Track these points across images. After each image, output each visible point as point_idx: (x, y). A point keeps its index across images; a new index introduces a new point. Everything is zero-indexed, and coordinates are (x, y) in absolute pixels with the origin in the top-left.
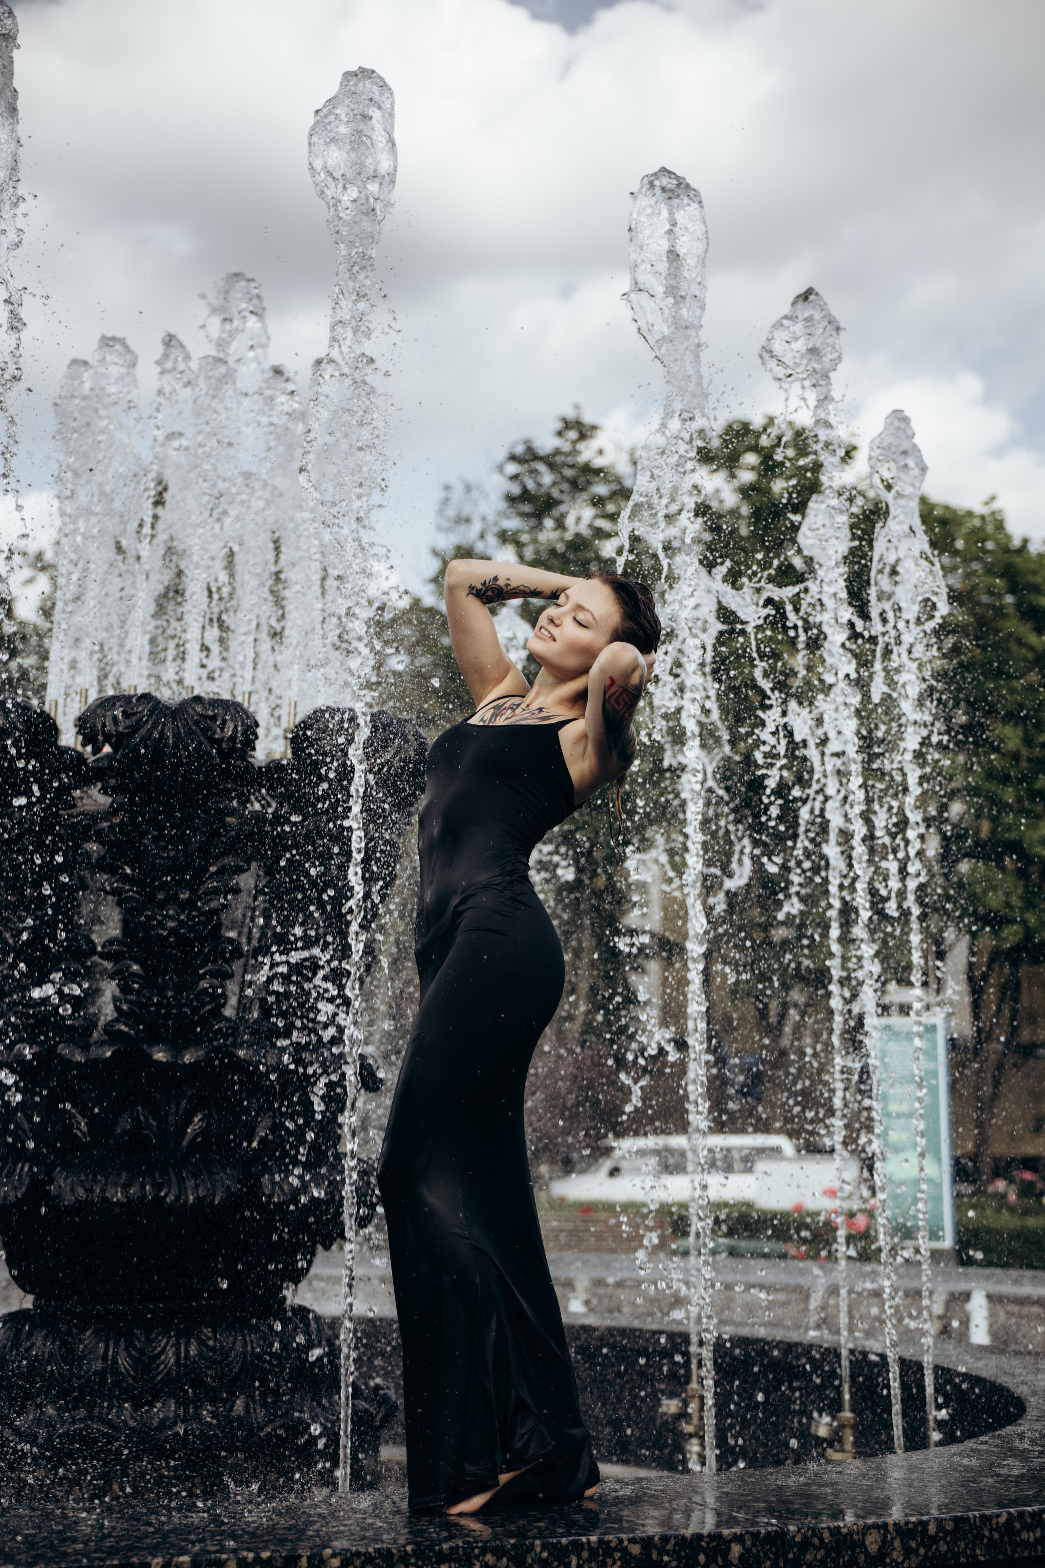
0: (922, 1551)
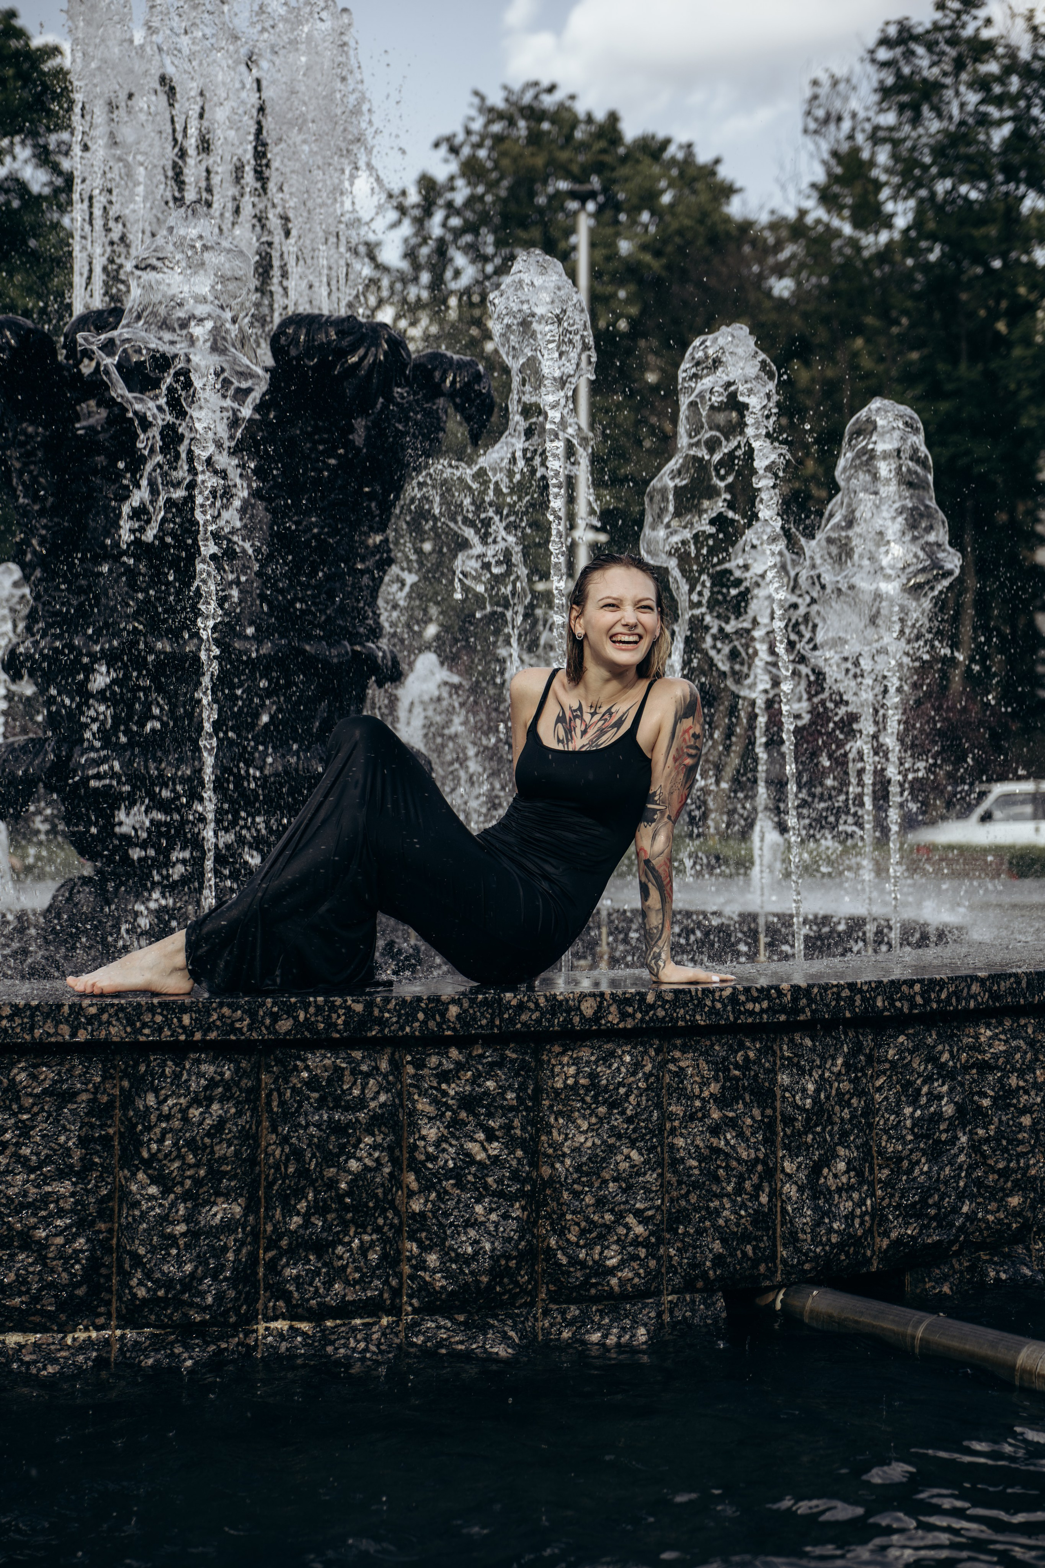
0: (638, 1016)
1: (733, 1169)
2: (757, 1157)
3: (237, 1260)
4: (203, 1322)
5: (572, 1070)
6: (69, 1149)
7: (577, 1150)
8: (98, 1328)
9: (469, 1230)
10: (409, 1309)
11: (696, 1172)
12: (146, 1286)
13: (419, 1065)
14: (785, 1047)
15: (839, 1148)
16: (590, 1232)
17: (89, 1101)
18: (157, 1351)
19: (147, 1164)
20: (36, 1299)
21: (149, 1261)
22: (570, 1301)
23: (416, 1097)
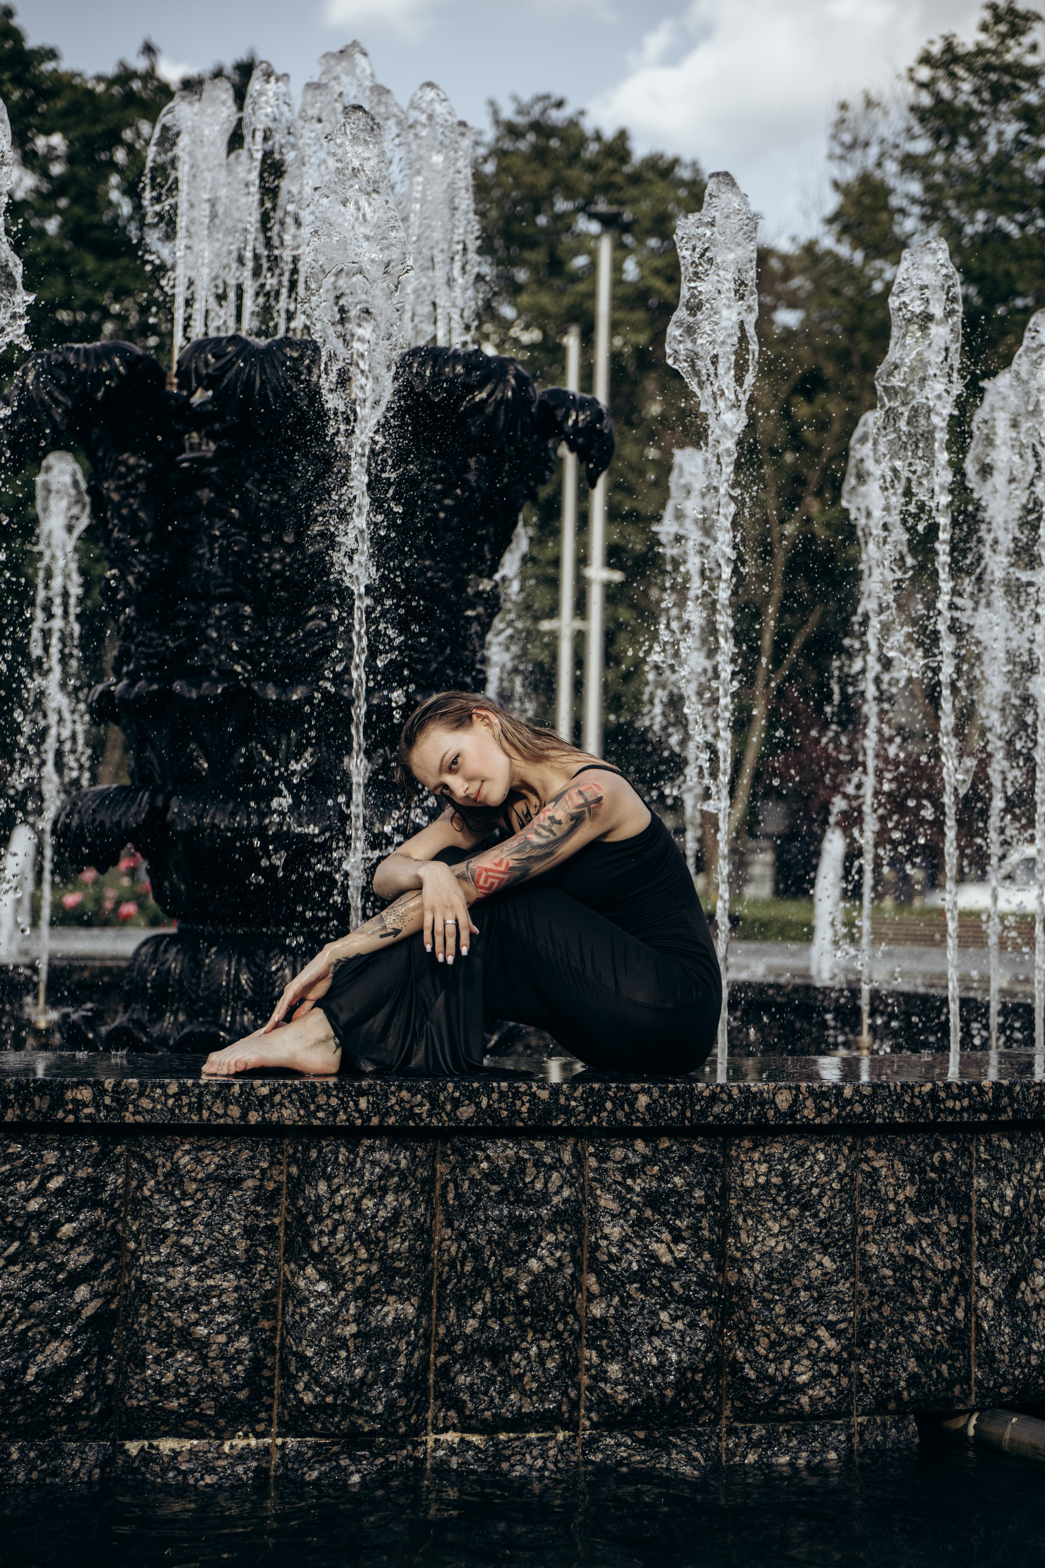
0: (835, 1111)
1: (928, 1281)
2: (953, 1268)
3: (409, 1365)
4: (373, 1433)
5: (764, 1168)
6: (233, 1240)
7: (768, 1255)
8: (258, 1436)
9: (654, 1339)
10: (587, 1423)
11: (891, 1282)
12: (313, 1391)
13: (603, 1158)
14: (982, 1149)
15: (1037, 1260)
16: (780, 1345)
17: (255, 1188)
18: (321, 1462)
19: (317, 1258)
20: (195, 1402)
21: (318, 1363)
22: (756, 1420)
23: (598, 1192)
